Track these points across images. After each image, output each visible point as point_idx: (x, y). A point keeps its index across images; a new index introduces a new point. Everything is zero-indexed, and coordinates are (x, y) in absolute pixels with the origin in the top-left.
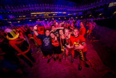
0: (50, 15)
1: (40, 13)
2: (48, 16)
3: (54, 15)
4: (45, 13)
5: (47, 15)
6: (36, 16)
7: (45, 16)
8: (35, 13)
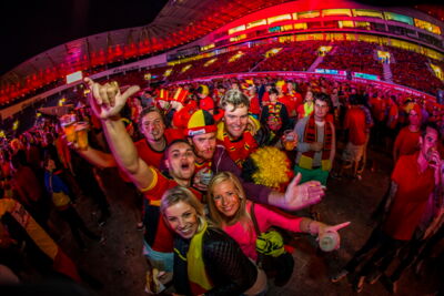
0: (313, 26)
1: (263, 22)
2: (301, 32)
3: (350, 24)
4: (288, 17)
5: (298, 26)
6: (244, 36)
7: (286, 33)
8: (242, 28)
